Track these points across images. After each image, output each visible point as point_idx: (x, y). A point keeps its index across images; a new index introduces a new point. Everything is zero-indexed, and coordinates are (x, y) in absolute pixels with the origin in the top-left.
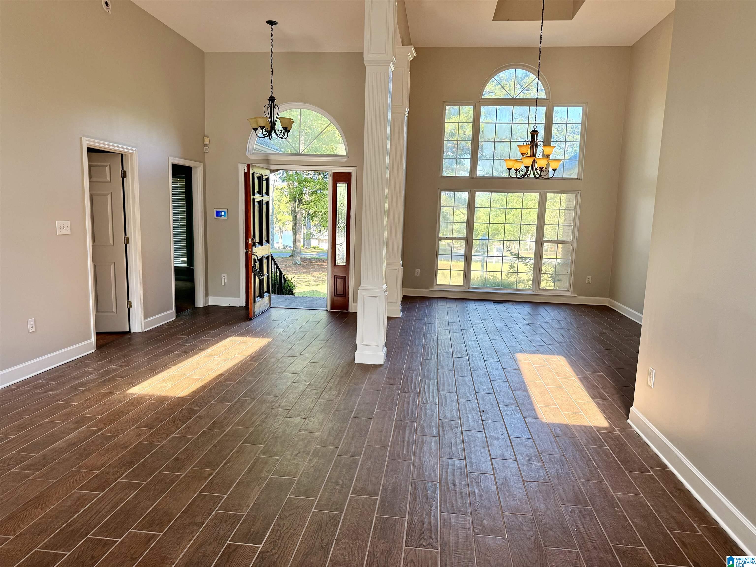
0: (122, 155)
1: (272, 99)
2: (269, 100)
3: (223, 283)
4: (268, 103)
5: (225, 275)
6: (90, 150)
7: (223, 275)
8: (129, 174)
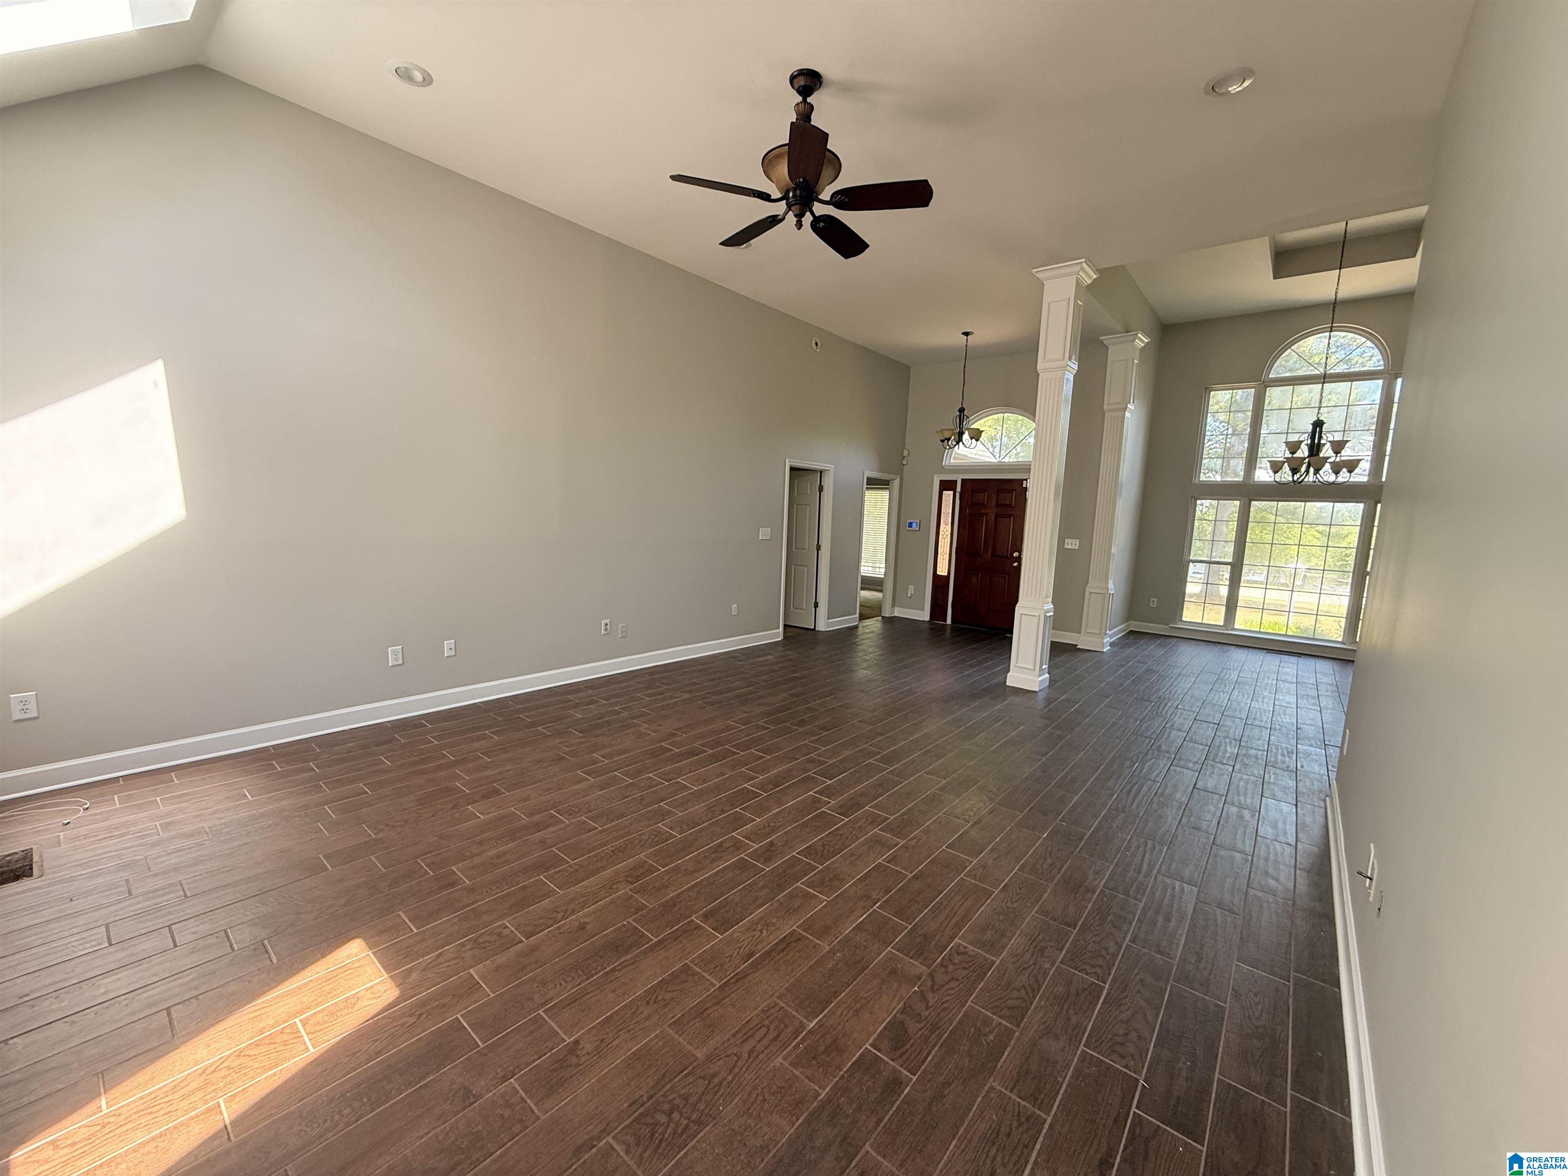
0: (821, 472)
1: (962, 410)
2: (959, 411)
3: (909, 595)
4: (958, 413)
5: (912, 587)
6: (792, 469)
7: (910, 586)
8: (825, 489)
